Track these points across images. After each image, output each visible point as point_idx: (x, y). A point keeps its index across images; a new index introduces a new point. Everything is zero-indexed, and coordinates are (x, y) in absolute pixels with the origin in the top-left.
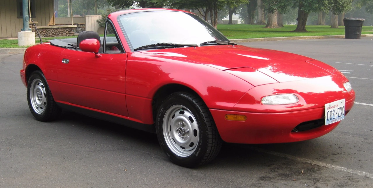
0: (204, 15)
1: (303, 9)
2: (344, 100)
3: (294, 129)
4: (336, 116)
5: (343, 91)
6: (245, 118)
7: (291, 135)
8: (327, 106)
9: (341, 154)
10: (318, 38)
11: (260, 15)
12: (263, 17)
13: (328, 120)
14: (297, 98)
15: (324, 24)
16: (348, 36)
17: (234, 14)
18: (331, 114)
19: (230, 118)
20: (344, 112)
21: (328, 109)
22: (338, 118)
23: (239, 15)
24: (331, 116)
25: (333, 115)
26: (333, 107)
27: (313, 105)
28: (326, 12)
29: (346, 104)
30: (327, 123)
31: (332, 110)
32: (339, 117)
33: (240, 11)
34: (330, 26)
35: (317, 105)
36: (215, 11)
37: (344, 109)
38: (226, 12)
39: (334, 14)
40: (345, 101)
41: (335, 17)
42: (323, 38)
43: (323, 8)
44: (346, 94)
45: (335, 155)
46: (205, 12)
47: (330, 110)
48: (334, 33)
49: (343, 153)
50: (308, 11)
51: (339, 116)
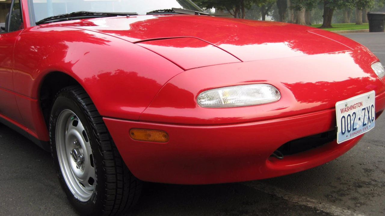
0: (234, 14)
1: (328, 6)
2: (373, 92)
3: (275, 152)
4: (358, 125)
5: (370, 77)
6: (165, 136)
7: (269, 165)
8: (339, 105)
9: (369, 184)
10: (343, 32)
11: (290, 15)
12: (293, 17)
13: (343, 134)
14: (277, 92)
15: (349, 22)
16: (372, 30)
17: (266, 16)
18: (349, 122)
19: (139, 135)
20: (374, 116)
21: (342, 111)
22: (362, 128)
23: (272, 17)
24: (349, 126)
25: (352, 122)
26: (353, 107)
27: (318, 104)
28: (351, 7)
29: (376, 99)
30: (340, 139)
31: (351, 112)
32: (364, 125)
33: (272, 13)
34: (355, 24)
35: (324, 103)
36: (242, 10)
37: (373, 110)
38: (259, 15)
39: (359, 9)
40: (376, 95)
41: (359, 15)
42: (347, 32)
43: (347, 4)
44: (374, 82)
45: (360, 187)
46: (235, 11)
47: (346, 114)
48: (358, 28)
49: (373, 183)
50: (333, 8)
51: (366, 124)
